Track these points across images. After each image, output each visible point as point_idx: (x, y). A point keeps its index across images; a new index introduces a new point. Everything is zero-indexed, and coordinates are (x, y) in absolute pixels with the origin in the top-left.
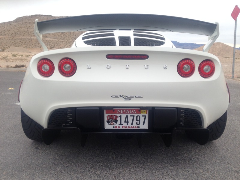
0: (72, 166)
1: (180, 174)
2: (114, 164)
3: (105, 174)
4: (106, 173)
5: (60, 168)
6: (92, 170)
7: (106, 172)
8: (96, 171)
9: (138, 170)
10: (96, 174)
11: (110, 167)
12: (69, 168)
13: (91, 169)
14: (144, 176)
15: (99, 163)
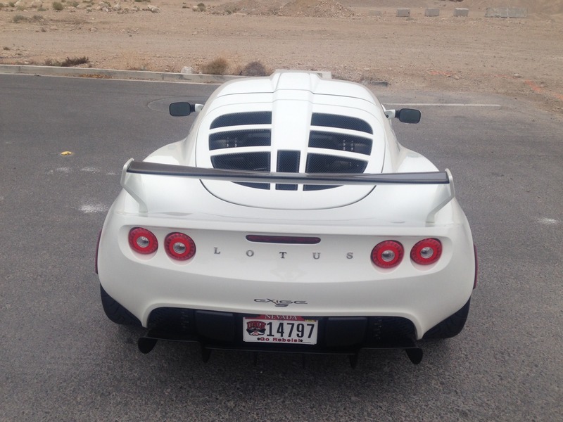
0: (190, 386)
1: (365, 413)
2: (260, 385)
3: (242, 408)
4: (244, 407)
5: (169, 390)
6: (221, 398)
7: (244, 404)
8: (228, 401)
9: (298, 401)
10: (227, 406)
11: (252, 393)
12: (183, 391)
13: (220, 395)
14: (304, 416)
15: (235, 381)
